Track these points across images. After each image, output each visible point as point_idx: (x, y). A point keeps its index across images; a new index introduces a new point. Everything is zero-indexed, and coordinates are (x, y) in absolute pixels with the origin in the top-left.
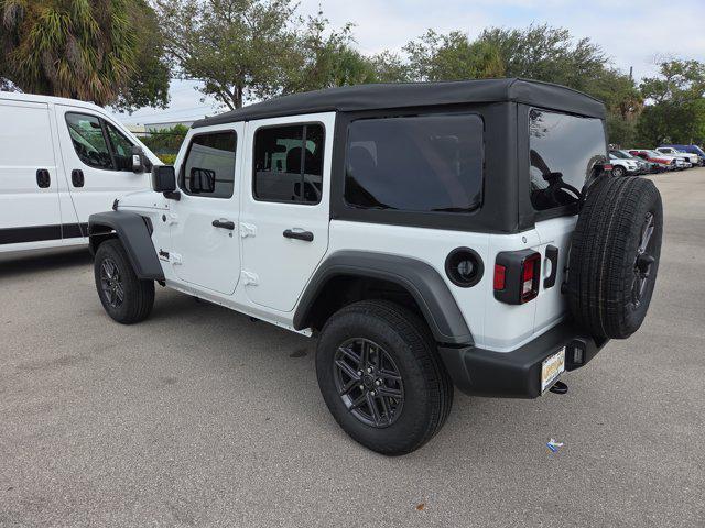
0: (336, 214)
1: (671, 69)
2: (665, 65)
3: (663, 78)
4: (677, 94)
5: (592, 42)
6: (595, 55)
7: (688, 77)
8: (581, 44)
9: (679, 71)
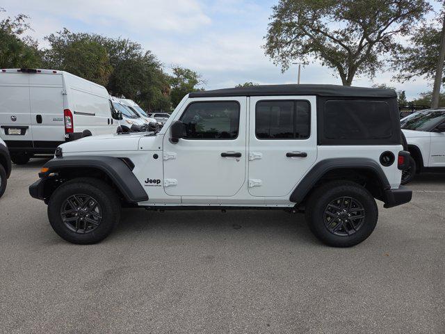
0: (320, 142)
1: (178, 71)
2: (175, 70)
3: (175, 76)
4: (183, 84)
5: (153, 53)
6: (154, 60)
7: (186, 77)
8: (147, 53)
9: (182, 74)
